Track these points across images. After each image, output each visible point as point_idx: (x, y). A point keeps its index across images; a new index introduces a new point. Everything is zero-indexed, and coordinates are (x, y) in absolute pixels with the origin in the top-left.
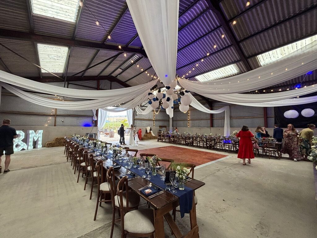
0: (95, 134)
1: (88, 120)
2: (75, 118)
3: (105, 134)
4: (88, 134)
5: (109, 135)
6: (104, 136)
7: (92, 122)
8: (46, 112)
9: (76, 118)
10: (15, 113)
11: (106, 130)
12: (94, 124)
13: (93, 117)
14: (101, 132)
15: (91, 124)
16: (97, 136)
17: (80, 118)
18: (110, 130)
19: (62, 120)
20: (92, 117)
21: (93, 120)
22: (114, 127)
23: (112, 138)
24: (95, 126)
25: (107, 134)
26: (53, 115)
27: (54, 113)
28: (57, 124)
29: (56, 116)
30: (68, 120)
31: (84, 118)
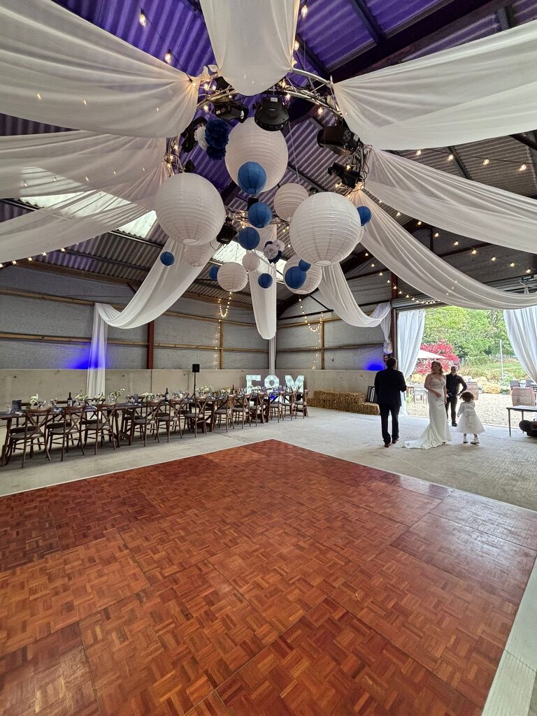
1: (375, 355)
2: (350, 351)
7: (383, 358)
8: (312, 345)
9: (352, 351)
13: (383, 346)
17: (359, 352)
19: (332, 358)
20: (381, 345)
21: (384, 354)
26: (319, 350)
27: (320, 347)
28: (326, 364)
29: (323, 350)
30: (340, 357)
31: (366, 350)
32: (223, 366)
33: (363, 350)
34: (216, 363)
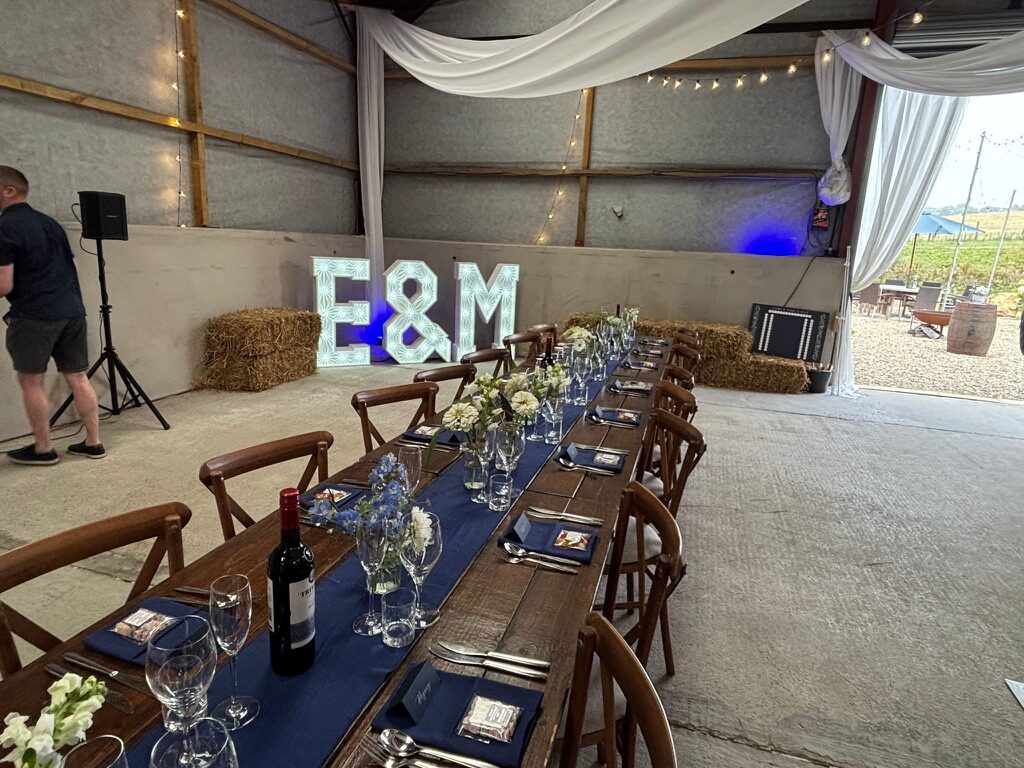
0: (816, 315)
1: (780, 207)
2: (689, 188)
3: (919, 316)
4: (765, 308)
5: (946, 330)
6: (907, 327)
7: (811, 221)
8: (541, 157)
9: (698, 188)
10: (431, 174)
11: (931, 289)
12: (825, 237)
13: (818, 180)
14: (897, 303)
15: (800, 236)
16: (830, 335)
17: (722, 191)
18: (967, 293)
19: (618, 209)
20: (814, 175)
21: (819, 205)
22: (1003, 270)
23: (967, 360)
24: (826, 254)
25: (931, 320)
26: (574, 177)
27: (577, 163)
28: (593, 229)
29: (586, 178)
30: (651, 206)
31: (751, 188)
32: (211, 211)
33: (736, 189)
34: (173, 196)
